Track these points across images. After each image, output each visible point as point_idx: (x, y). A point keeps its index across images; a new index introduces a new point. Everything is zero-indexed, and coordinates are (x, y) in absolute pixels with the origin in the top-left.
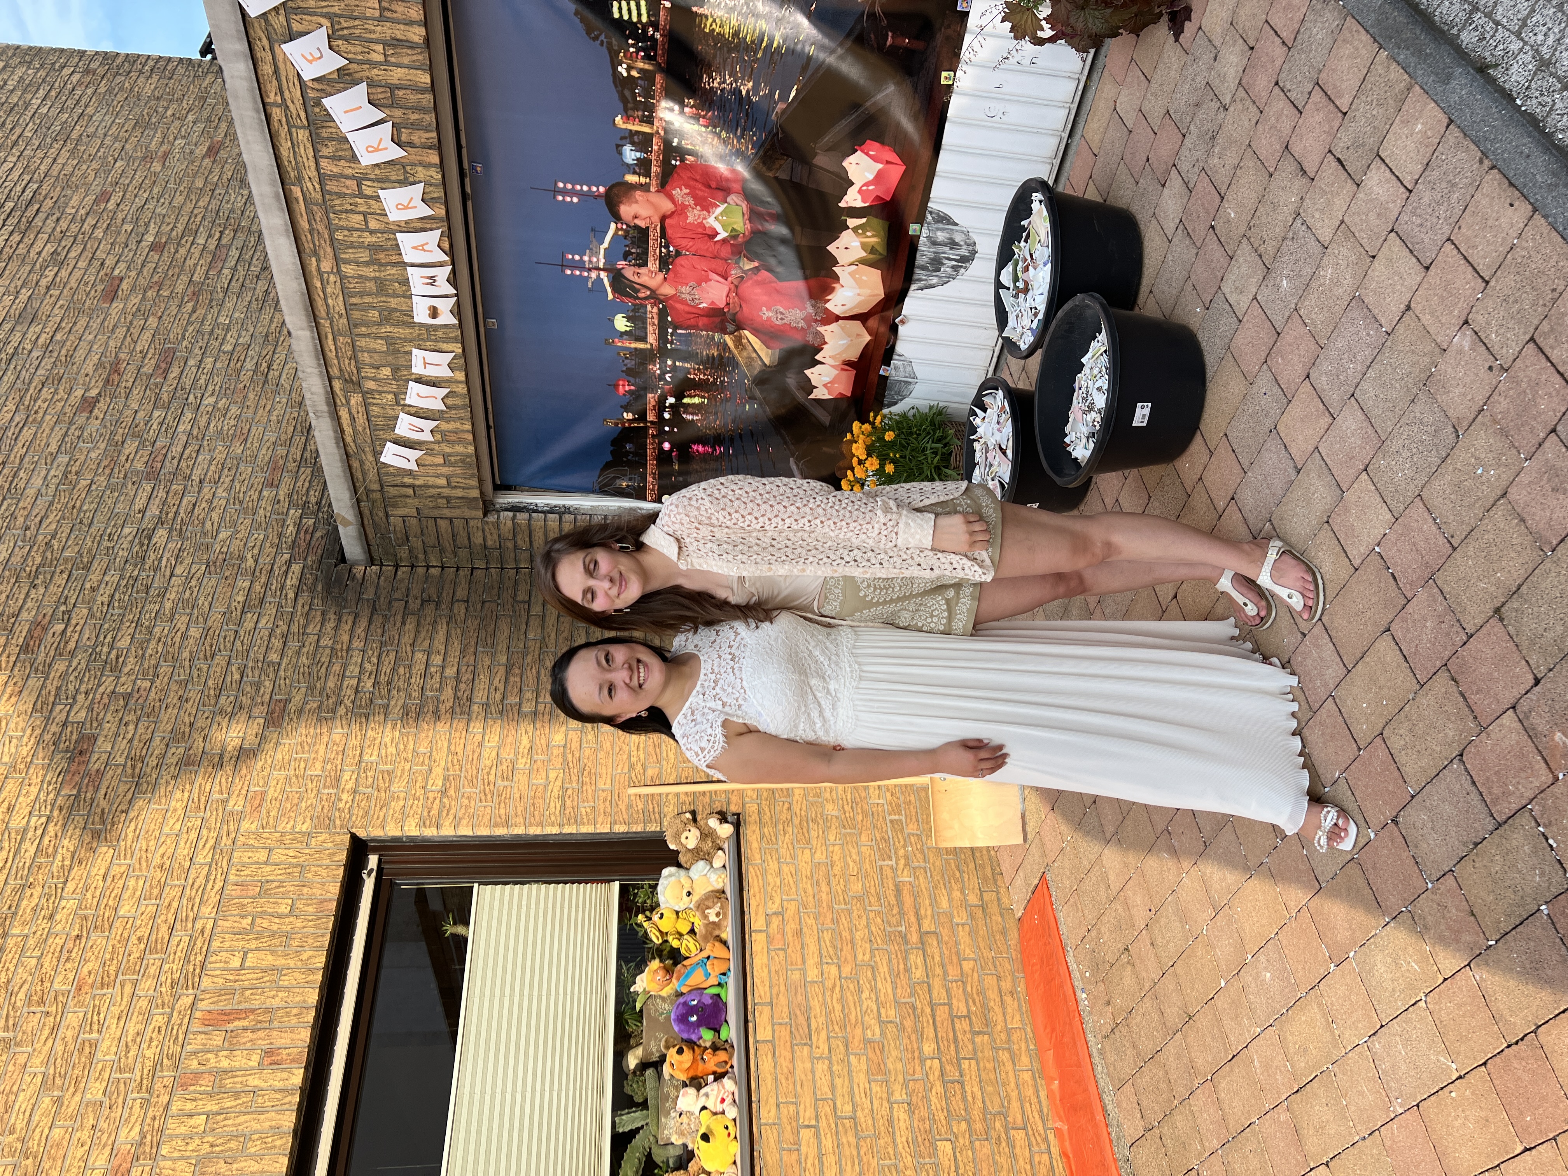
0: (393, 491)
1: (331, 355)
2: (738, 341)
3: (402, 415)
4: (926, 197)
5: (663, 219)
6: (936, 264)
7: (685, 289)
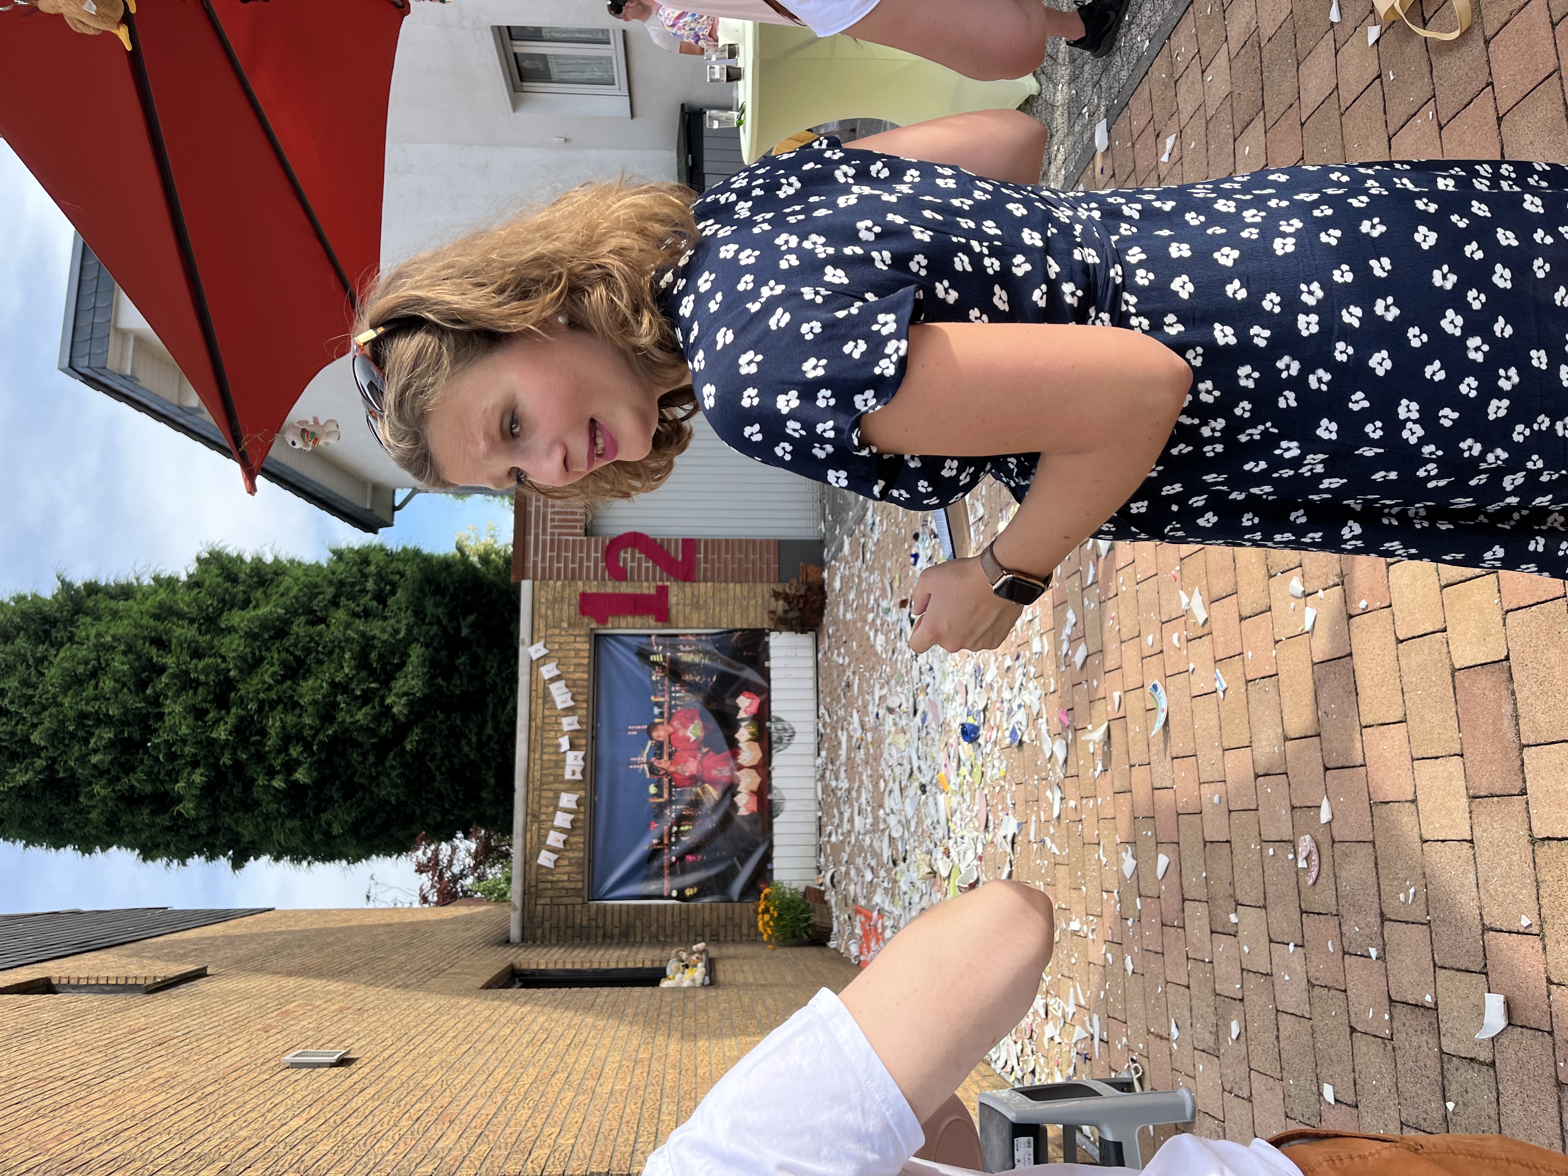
0: (541, 886)
1: (530, 802)
3: (552, 833)
4: (770, 712)
5: (670, 736)
6: (780, 739)
7: (679, 767)
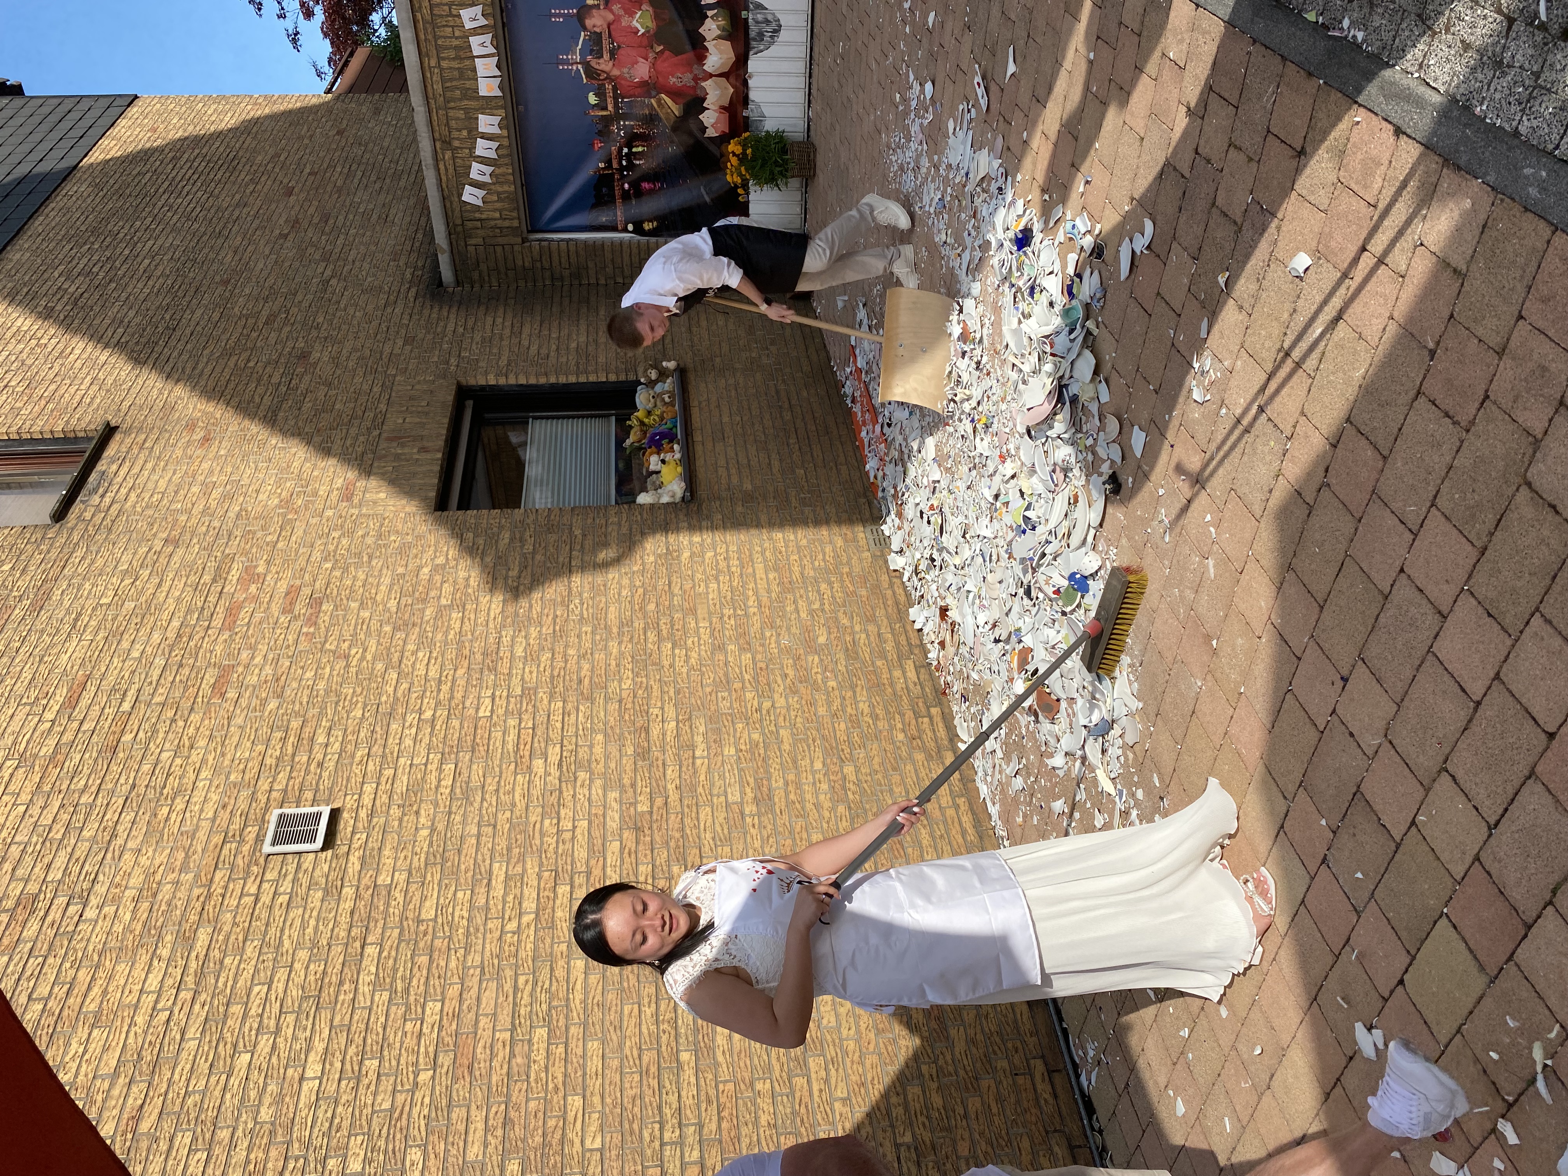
2: (659, 102)
3: (475, 165)
5: (609, 26)
7: (625, 70)
